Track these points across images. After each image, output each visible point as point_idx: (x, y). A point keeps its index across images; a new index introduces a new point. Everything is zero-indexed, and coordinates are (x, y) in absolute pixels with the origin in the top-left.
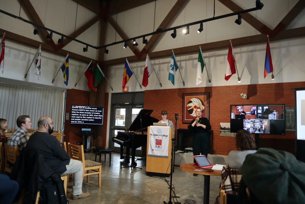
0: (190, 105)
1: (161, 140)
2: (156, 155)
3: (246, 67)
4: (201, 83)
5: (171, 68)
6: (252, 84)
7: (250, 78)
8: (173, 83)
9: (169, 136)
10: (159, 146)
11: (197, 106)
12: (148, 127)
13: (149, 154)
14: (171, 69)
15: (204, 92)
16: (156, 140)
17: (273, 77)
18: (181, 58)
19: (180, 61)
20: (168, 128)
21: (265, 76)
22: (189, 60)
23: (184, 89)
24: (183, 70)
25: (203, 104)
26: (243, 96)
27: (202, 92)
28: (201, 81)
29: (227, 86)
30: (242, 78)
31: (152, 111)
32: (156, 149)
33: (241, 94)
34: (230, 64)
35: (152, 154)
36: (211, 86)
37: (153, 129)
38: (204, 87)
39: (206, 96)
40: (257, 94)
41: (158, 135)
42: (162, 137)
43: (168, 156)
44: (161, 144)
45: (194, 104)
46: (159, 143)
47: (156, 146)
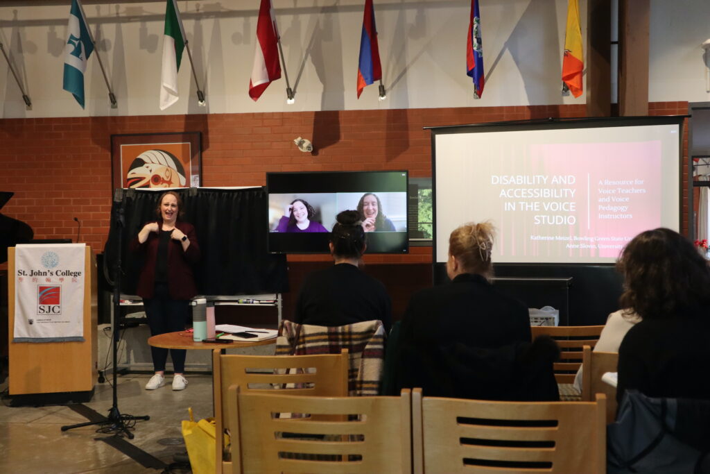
0: (138, 172)
1: (57, 290)
2: (43, 336)
3: (309, 58)
4: (175, 103)
5: (71, 48)
6: (325, 109)
7: (321, 90)
8: (81, 100)
9: (83, 275)
10: (52, 306)
11: (162, 175)
12: (9, 248)
13: (16, 335)
14: (72, 53)
15: (182, 130)
16: (42, 289)
17: (382, 91)
18: (98, 9)
19: (99, 21)
20: (79, 249)
21: (360, 92)
22: (128, 19)
23: (114, 119)
24: (110, 53)
25: (181, 170)
27: (177, 131)
28: (177, 99)
29: (253, 114)
30: (297, 90)
31: (11, 194)
32: (41, 317)
33: (296, 138)
34: (263, 49)
35: (27, 336)
36: (207, 113)
37: (28, 255)
38: (184, 113)
39: (190, 143)
40: (340, 141)
41: (45, 274)
42: (61, 277)
43: (82, 335)
44: (57, 301)
45: (150, 169)
46: (50, 297)
47: (42, 307)
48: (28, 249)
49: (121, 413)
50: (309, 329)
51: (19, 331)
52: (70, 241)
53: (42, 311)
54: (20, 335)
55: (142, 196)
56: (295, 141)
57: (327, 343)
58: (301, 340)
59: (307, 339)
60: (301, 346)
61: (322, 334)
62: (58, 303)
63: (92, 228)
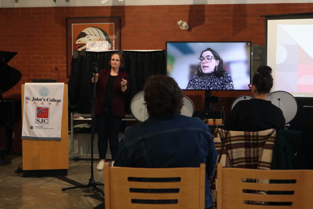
0: (82, 40)
1: (47, 109)
2: (39, 136)
6: (196, 4)
9: (62, 101)
10: (44, 119)
12: (22, 85)
13: (23, 135)
15: (109, 15)
16: (38, 108)
20: (60, 86)
23: (68, 8)
25: (108, 40)
26: (181, 25)
27: (106, 16)
31: (16, 53)
32: (37, 125)
33: (179, 21)
35: (29, 136)
36: (124, 5)
37: (32, 89)
38: (110, 6)
39: (114, 23)
40: (205, 23)
41: (41, 100)
42: (50, 102)
43: (60, 137)
44: (47, 116)
45: (89, 38)
46: (43, 113)
47: (38, 120)
48: (32, 86)
49: (96, 182)
50: (233, 133)
51: (25, 133)
52: (55, 81)
53: (38, 122)
54: (25, 135)
55: (90, 54)
56: (178, 22)
57: (243, 142)
58: (228, 140)
59: (232, 139)
60: (229, 143)
61: (241, 136)
62: (48, 118)
63: (54, 74)
